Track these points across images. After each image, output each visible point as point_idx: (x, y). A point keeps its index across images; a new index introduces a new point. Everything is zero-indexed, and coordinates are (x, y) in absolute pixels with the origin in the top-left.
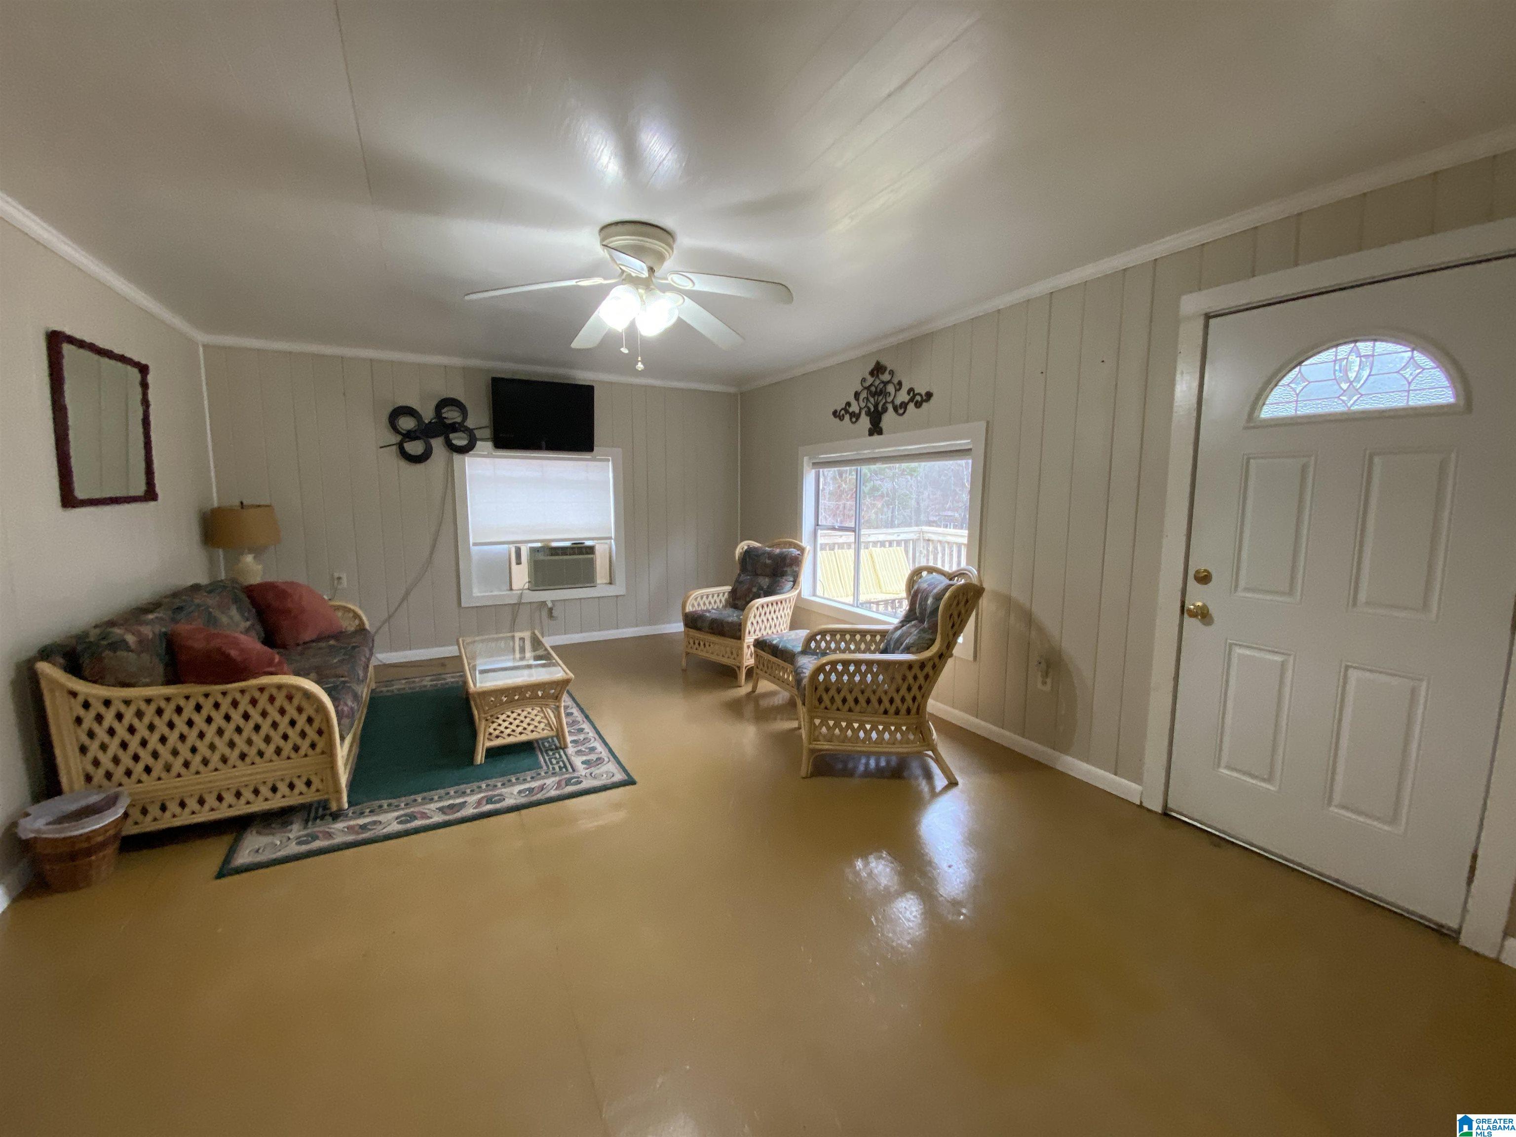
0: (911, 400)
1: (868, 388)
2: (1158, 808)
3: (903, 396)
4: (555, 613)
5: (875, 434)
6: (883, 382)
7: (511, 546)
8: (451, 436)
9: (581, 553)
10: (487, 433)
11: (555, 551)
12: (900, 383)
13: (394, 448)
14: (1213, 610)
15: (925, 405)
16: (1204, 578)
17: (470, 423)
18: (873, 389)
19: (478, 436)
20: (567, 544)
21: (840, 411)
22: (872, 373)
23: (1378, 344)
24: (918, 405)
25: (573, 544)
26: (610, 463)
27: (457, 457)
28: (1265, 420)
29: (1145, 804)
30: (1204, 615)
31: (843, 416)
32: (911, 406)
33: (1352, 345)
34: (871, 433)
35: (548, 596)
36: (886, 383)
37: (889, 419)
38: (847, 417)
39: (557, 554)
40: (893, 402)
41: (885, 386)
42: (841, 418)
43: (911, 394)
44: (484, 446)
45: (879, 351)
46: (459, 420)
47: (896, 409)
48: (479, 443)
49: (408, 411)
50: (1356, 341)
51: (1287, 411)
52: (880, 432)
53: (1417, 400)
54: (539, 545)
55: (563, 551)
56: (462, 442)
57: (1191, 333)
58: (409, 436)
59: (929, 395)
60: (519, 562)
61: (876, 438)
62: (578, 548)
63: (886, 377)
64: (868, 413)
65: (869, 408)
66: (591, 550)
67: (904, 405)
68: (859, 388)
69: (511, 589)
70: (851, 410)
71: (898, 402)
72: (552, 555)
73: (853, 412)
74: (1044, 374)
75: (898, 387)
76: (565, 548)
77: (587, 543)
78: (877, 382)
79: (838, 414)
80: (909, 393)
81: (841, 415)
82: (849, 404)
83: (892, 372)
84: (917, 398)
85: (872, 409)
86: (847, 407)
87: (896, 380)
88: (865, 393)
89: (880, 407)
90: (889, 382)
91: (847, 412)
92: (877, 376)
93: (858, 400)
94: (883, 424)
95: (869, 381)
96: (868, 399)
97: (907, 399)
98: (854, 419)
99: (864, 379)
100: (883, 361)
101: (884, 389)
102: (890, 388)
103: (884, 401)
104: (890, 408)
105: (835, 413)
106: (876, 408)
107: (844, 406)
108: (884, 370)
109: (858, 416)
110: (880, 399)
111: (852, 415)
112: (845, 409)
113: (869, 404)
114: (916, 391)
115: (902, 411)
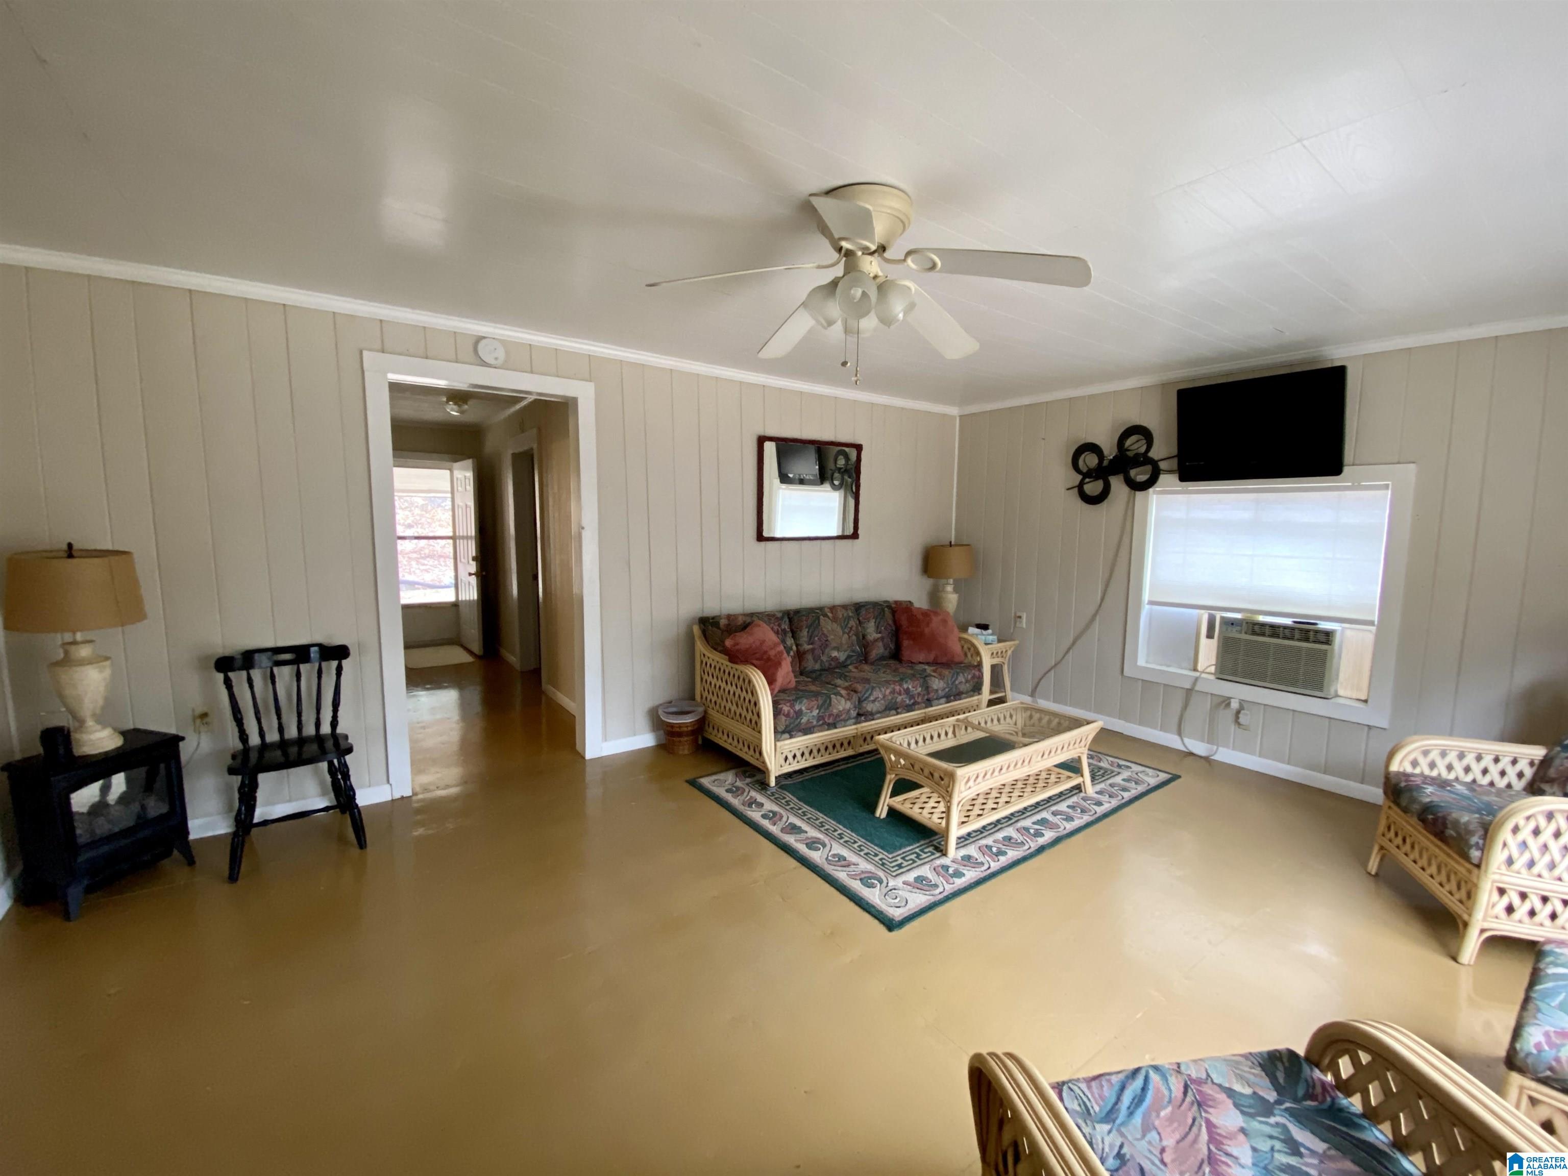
4: (1243, 719)
7: (1203, 611)
8: (1132, 471)
10: (1174, 464)
11: (1264, 629)
13: (1076, 489)
17: (1154, 454)
19: (1161, 469)
20: (1288, 621)
25: (1295, 622)
26: (1390, 492)
27: (1139, 495)
35: (1238, 692)
39: (1263, 634)
44: (1168, 481)
46: (1142, 451)
48: (1163, 478)
49: (1092, 448)
54: (1238, 616)
55: (1274, 630)
56: (1142, 478)
58: (1089, 475)
60: (1210, 635)
66: (1327, 637)
69: (1195, 670)
72: (1254, 633)
76: (1285, 627)
77: (1324, 625)
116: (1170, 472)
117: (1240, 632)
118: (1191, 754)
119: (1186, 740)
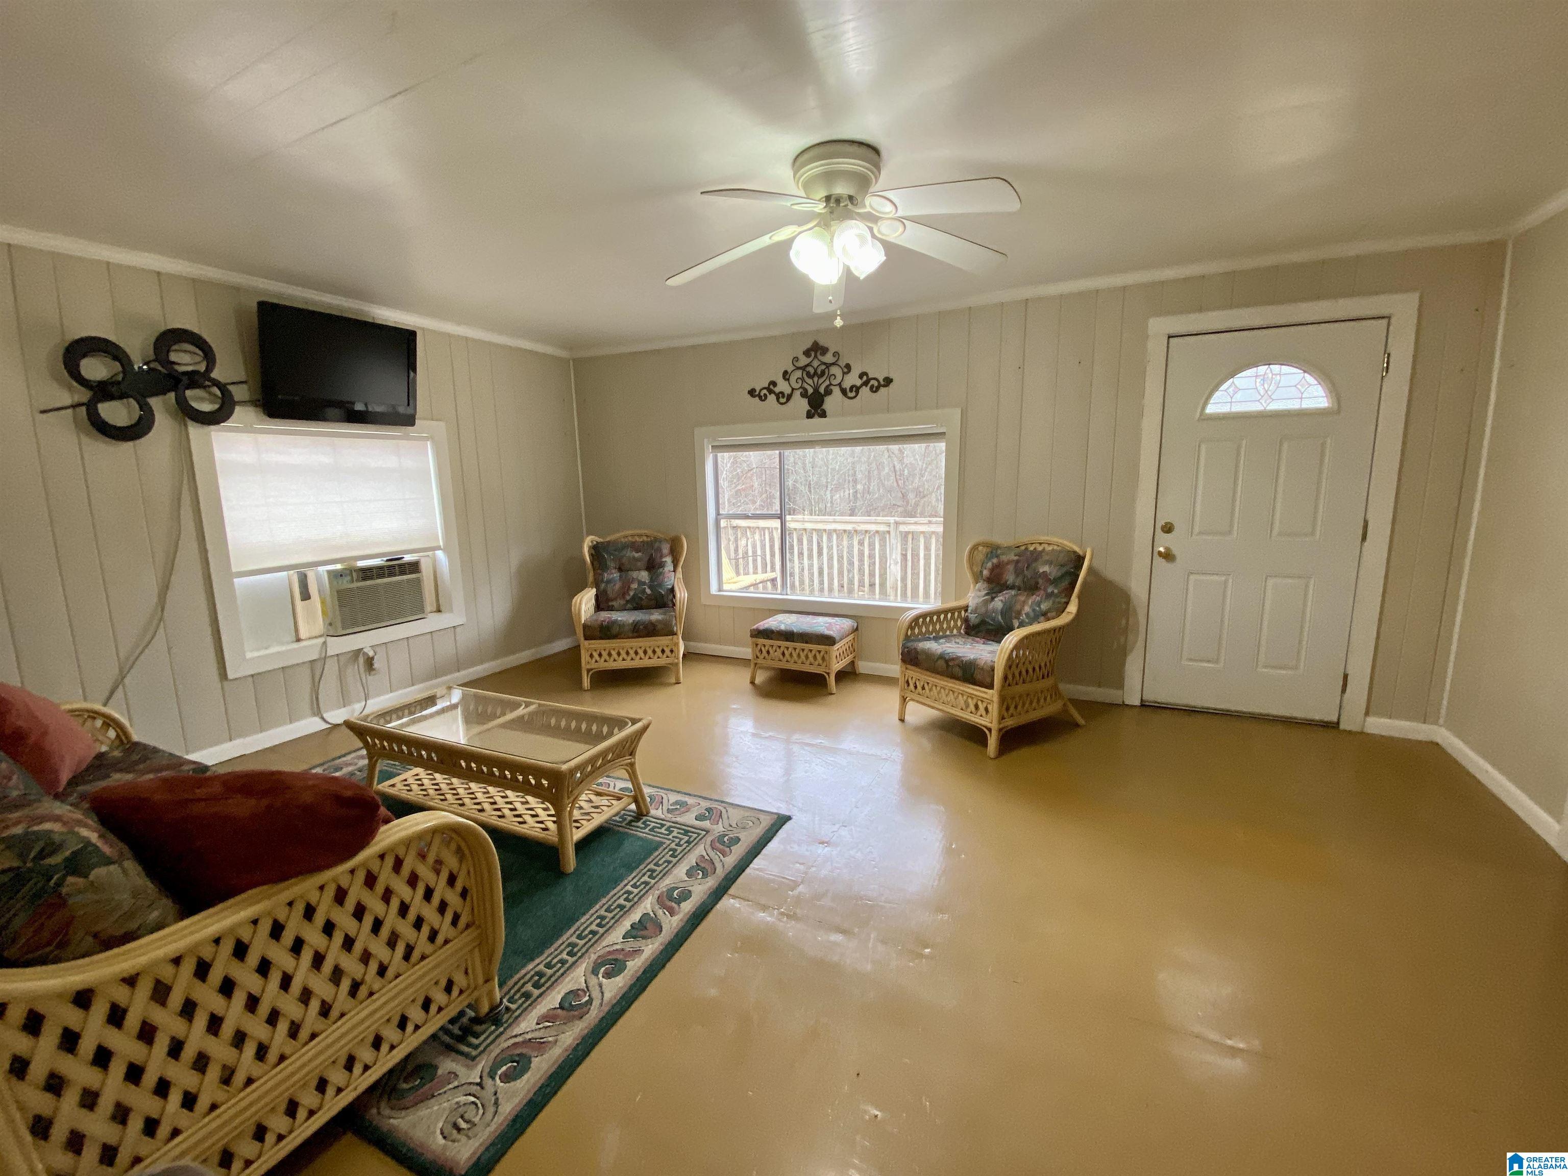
0: (865, 384)
1: (803, 368)
2: (1137, 702)
3: (853, 379)
4: (378, 664)
5: (816, 416)
6: (825, 364)
7: (292, 572)
8: (188, 393)
9: (403, 573)
10: (252, 392)
11: (367, 573)
12: (848, 367)
14: (1175, 551)
15: (882, 390)
16: (1168, 529)
18: (812, 371)
19: (236, 399)
20: (381, 561)
21: (761, 390)
22: (807, 353)
23: (1283, 367)
24: (874, 390)
25: (388, 560)
26: (429, 443)
27: (195, 431)
28: (1211, 415)
29: (1127, 703)
30: (1168, 556)
31: (765, 395)
32: (865, 390)
33: (1267, 366)
34: (809, 416)
35: (365, 641)
36: (828, 366)
37: (833, 402)
38: (772, 398)
39: (368, 579)
40: (840, 384)
41: (827, 367)
42: (763, 398)
43: (865, 378)
44: (247, 414)
45: (818, 331)
46: (202, 368)
47: (844, 392)
48: (238, 409)
49: (101, 347)
50: (1270, 364)
51: (1225, 409)
52: (823, 415)
53: (1308, 404)
54: (339, 566)
55: (378, 572)
56: (206, 407)
57: (1156, 348)
58: (104, 390)
59: (888, 381)
60: (307, 598)
61: (817, 420)
62: (400, 565)
63: (829, 358)
64: (804, 394)
65: (806, 390)
66: (414, 567)
67: (856, 389)
68: (790, 368)
69: (298, 640)
70: (777, 390)
71: (847, 385)
72: (364, 579)
73: (782, 393)
74: (1021, 369)
75: (846, 370)
76: (380, 568)
77: (408, 558)
78: (816, 363)
79: (757, 393)
80: (861, 377)
81: (762, 394)
82: (774, 383)
83: (836, 354)
84: (872, 382)
85: (810, 391)
86: (771, 387)
87: (842, 363)
88: (798, 374)
89: (822, 390)
90: (833, 364)
91: (771, 392)
92: (816, 356)
93: (788, 380)
94: (825, 406)
95: (804, 361)
96: (803, 380)
97: (858, 382)
98: (783, 400)
99: (796, 359)
100: (822, 342)
101: (827, 371)
102: (835, 370)
103: (827, 383)
104: (836, 391)
105: (752, 393)
106: (816, 390)
107: (767, 386)
108: (824, 351)
109: (789, 397)
110: (821, 381)
111: (780, 395)
112: (768, 389)
113: (805, 385)
114: (871, 376)
115: (853, 394)
116: (242, 403)
117: (352, 581)
118: (336, 726)
119: (325, 716)
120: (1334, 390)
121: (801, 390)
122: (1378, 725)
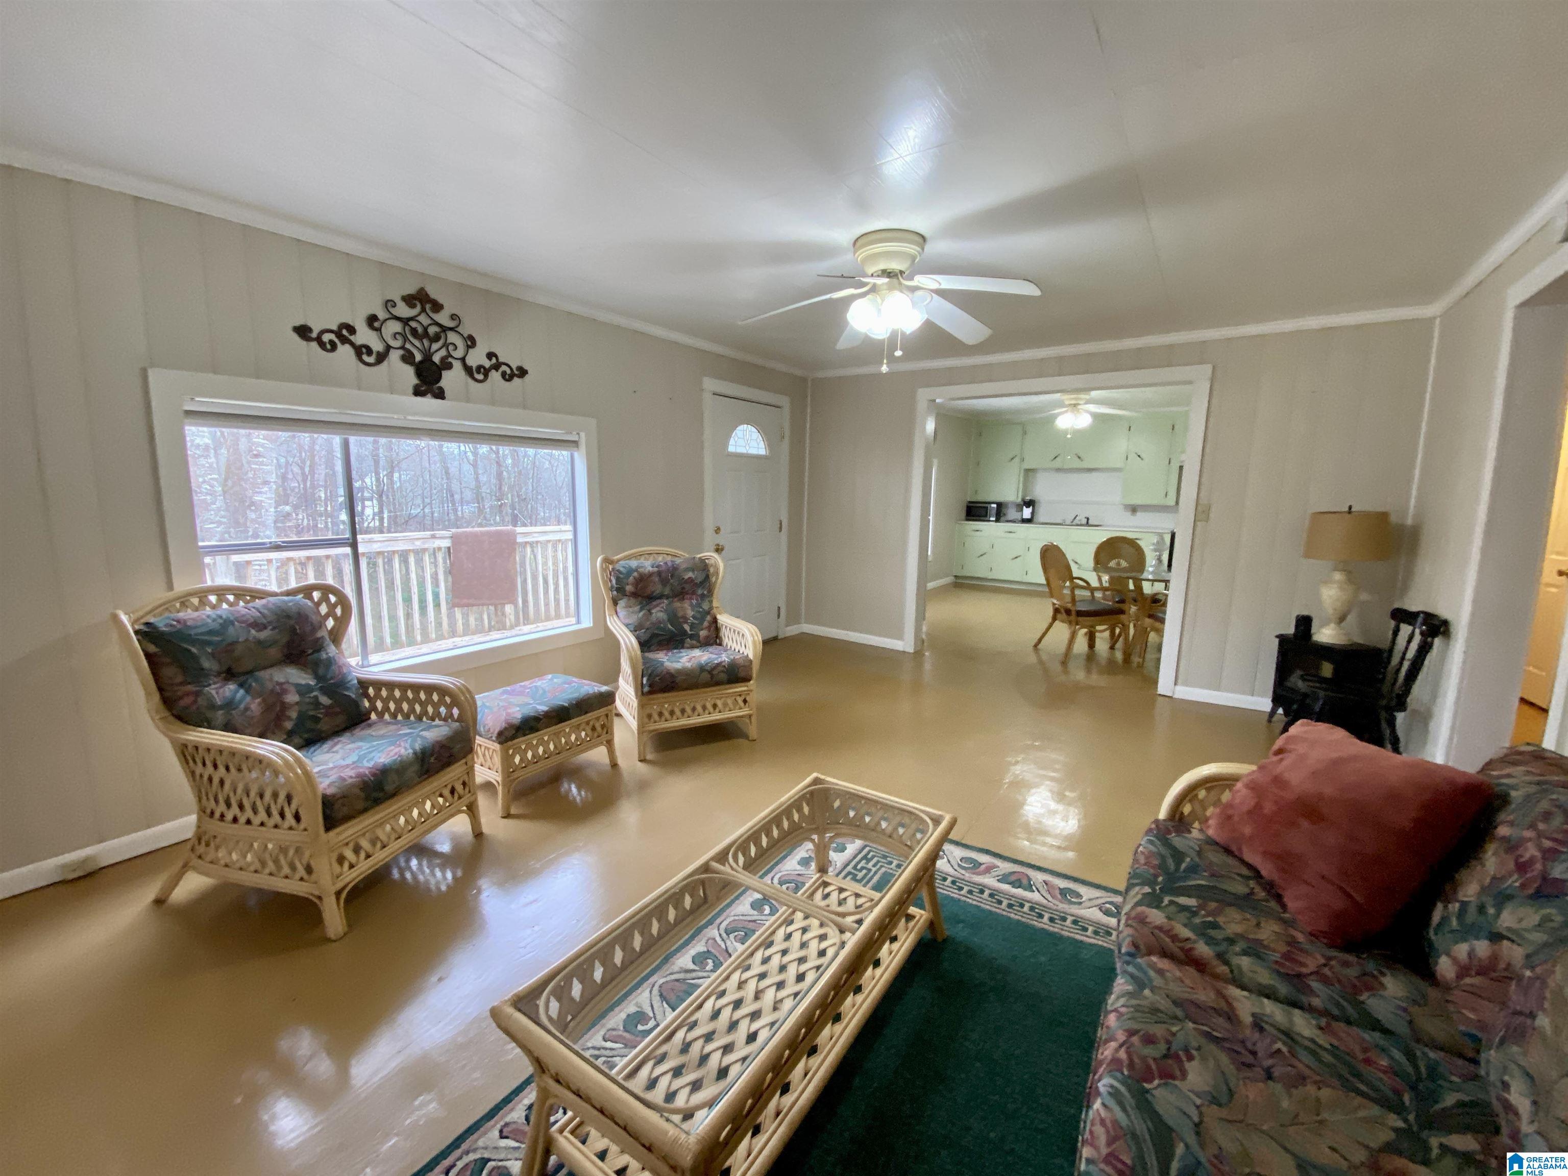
0: (495, 367)
1: (405, 321)
3: (477, 358)
5: (429, 395)
6: (438, 324)
12: (473, 338)
15: (516, 379)
16: (718, 531)
18: (420, 330)
21: (323, 332)
22: (409, 300)
23: (751, 426)
24: (507, 377)
28: (732, 452)
31: (331, 343)
32: (495, 376)
34: (418, 392)
36: (444, 329)
37: (452, 379)
38: (345, 350)
40: (463, 359)
41: (444, 331)
42: (326, 347)
43: (494, 360)
45: (426, 276)
47: (468, 370)
51: (737, 450)
52: (440, 395)
53: (759, 452)
57: (708, 399)
59: (522, 372)
61: (428, 402)
63: (443, 318)
64: (408, 358)
65: (409, 354)
67: (484, 371)
68: (379, 314)
70: (356, 340)
71: (472, 362)
73: (367, 347)
75: (469, 343)
78: (423, 319)
79: (314, 335)
80: (490, 355)
81: (326, 337)
82: (352, 330)
83: (453, 317)
84: (504, 368)
85: (418, 357)
86: (345, 332)
87: (466, 330)
88: (396, 327)
89: (436, 359)
90: (451, 329)
91: (344, 340)
92: (423, 310)
93: (379, 330)
94: (443, 383)
95: (403, 310)
96: (405, 339)
97: (487, 364)
98: (371, 360)
99: (389, 304)
100: (433, 294)
101: (443, 335)
102: (452, 337)
103: (443, 352)
104: (457, 365)
105: (303, 331)
106: (428, 356)
107: (335, 328)
108: (437, 307)
109: (381, 358)
110: (435, 346)
111: (361, 351)
112: (339, 334)
113: (408, 346)
114: (501, 360)
115: (480, 377)
120: (770, 444)
121: (401, 352)
122: (792, 630)
